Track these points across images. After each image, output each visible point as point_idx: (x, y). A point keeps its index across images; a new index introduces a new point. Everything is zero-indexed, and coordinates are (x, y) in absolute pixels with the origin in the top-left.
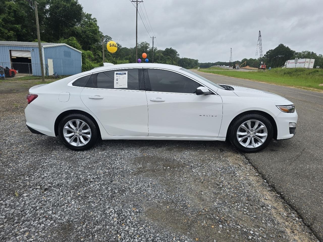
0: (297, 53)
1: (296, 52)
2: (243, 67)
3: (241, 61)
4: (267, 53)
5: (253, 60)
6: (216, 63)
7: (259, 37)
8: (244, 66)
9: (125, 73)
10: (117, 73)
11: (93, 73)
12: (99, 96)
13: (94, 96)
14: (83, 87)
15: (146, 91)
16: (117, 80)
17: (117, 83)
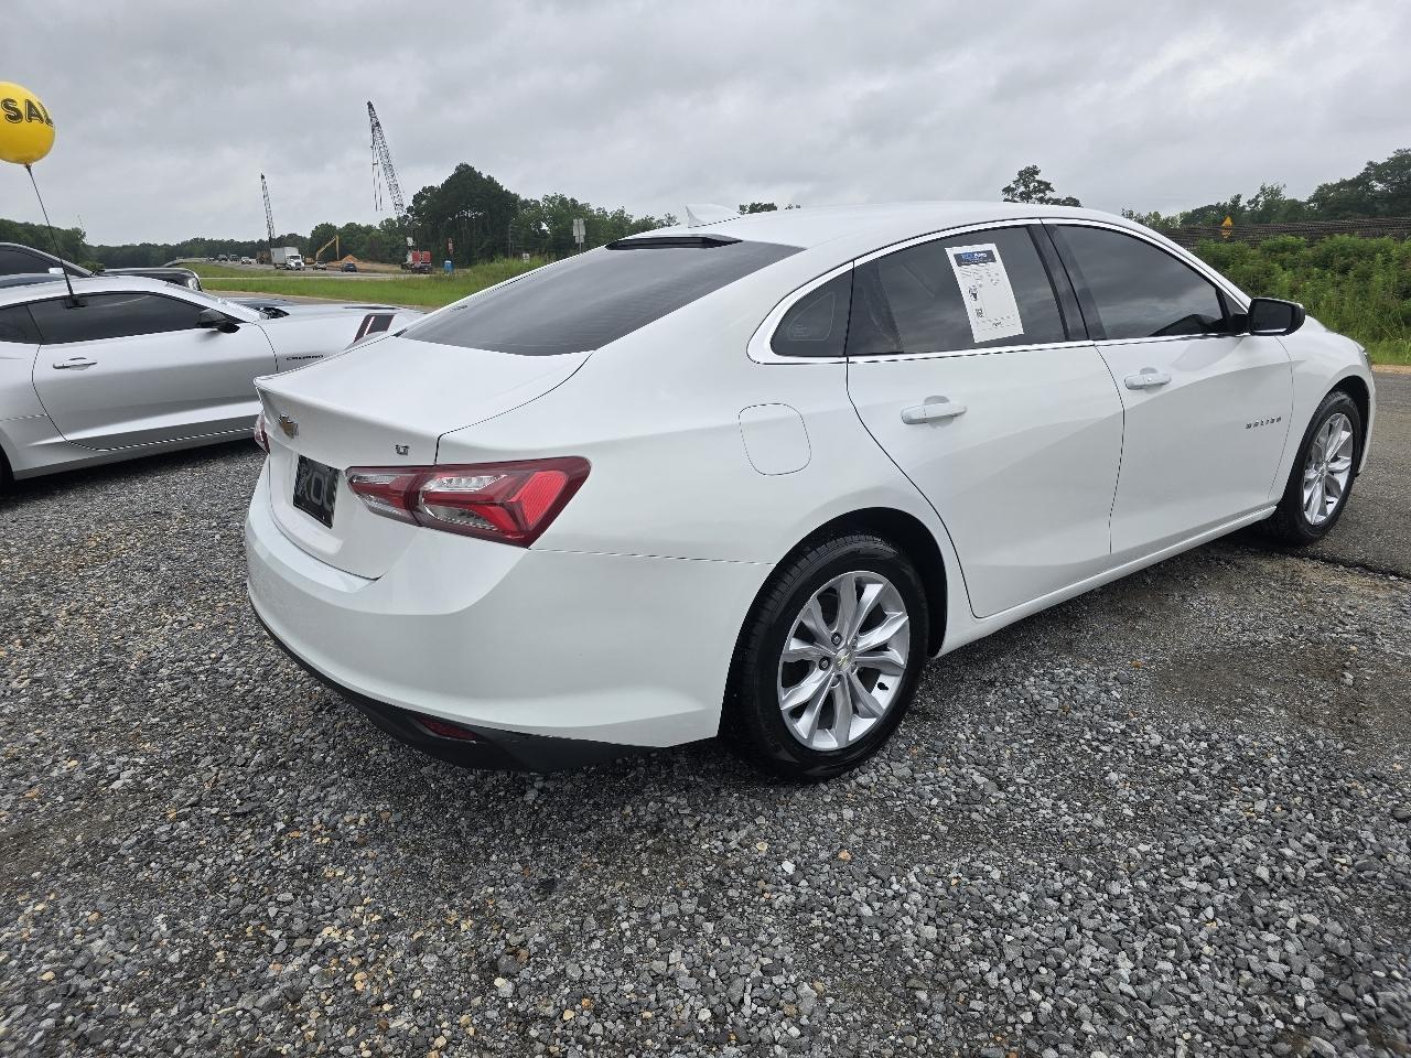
0: (526, 201)
1: (523, 198)
2: (332, 264)
3: (309, 236)
4: (417, 199)
5: (359, 228)
6: (185, 244)
7: (373, 130)
8: (330, 257)
9: (990, 253)
10: (958, 257)
11: (853, 260)
12: (943, 400)
13: (923, 402)
14: (844, 359)
15: (1097, 343)
16: (975, 295)
17: (979, 313)
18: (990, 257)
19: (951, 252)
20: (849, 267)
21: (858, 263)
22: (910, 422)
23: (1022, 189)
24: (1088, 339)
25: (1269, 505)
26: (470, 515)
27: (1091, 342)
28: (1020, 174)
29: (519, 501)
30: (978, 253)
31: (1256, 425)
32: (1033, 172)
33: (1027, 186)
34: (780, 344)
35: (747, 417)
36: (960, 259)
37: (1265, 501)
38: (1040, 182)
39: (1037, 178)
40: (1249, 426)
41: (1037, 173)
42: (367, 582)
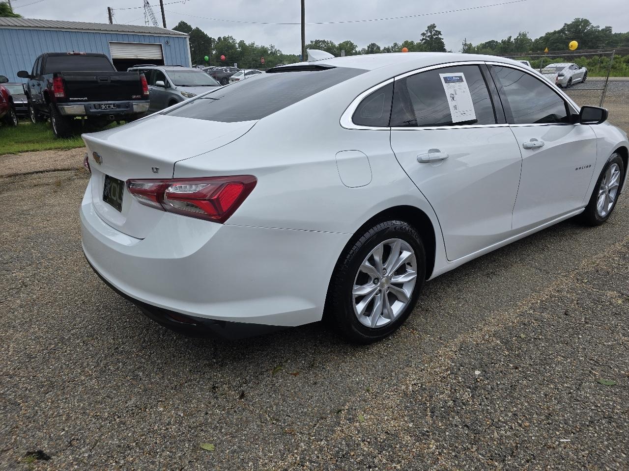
9: (461, 77)
10: (445, 78)
11: (394, 77)
12: (438, 151)
13: (427, 152)
14: (389, 128)
15: (511, 125)
16: (453, 98)
17: (455, 107)
18: (460, 80)
19: (442, 76)
20: (392, 80)
21: (396, 79)
22: (421, 161)
23: (429, 34)
24: (506, 123)
25: (582, 207)
26: (192, 206)
27: (507, 125)
28: (428, 27)
29: (218, 198)
30: (455, 77)
31: (580, 168)
32: (433, 26)
33: (431, 33)
34: (356, 119)
35: (340, 157)
36: (447, 80)
37: (580, 205)
38: (436, 31)
39: (435, 29)
40: (577, 169)
41: (435, 27)
42: (139, 240)
